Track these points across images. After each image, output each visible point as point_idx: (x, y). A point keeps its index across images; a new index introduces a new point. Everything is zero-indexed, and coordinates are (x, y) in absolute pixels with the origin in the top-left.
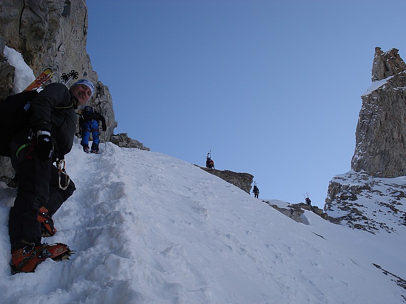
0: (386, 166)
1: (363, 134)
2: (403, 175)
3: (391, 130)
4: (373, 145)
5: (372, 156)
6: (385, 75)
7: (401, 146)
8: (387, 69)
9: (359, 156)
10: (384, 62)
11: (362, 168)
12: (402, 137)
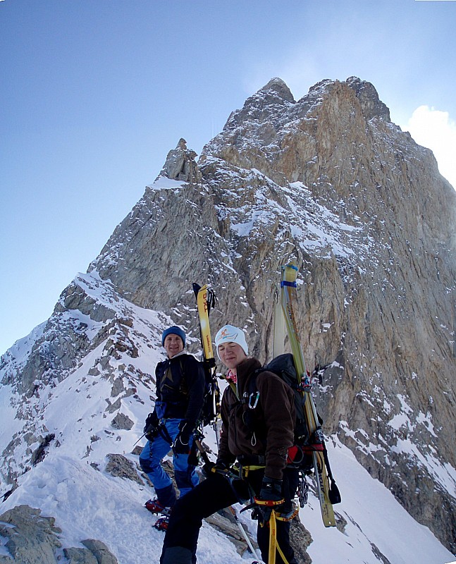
0: (139, 288)
1: (130, 235)
2: (152, 309)
3: (163, 248)
4: (136, 255)
5: (129, 267)
6: (178, 176)
7: (164, 272)
8: (183, 171)
9: (112, 260)
10: (185, 162)
11: (111, 276)
12: (170, 262)
